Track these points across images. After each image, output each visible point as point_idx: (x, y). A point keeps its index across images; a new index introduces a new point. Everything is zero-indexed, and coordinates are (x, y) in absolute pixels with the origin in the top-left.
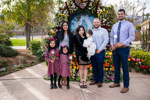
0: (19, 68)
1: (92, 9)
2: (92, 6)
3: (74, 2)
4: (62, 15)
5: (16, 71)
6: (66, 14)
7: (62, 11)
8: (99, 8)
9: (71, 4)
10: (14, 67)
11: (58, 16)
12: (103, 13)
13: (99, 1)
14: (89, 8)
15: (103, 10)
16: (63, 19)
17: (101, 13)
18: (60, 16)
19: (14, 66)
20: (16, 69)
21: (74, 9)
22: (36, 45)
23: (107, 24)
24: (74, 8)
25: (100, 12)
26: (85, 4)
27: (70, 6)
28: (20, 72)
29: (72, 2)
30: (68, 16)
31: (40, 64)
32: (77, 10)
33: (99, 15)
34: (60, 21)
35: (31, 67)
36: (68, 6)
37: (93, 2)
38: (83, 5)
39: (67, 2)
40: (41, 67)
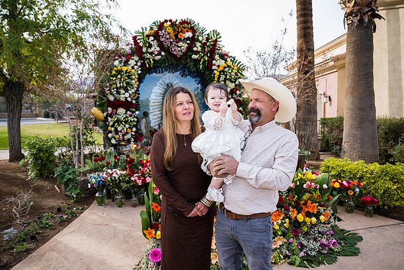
0: (24, 240)
1: (200, 59)
2: (200, 52)
3: (156, 36)
4: (124, 69)
6: (136, 67)
7: (124, 59)
8: (217, 57)
9: (149, 43)
10: (6, 238)
11: (114, 72)
12: (226, 70)
13: (216, 41)
14: (194, 56)
15: (227, 63)
16: (129, 80)
17: (221, 68)
18: (119, 72)
19: (6, 234)
21: (156, 55)
22: (46, 151)
23: (236, 94)
24: (156, 53)
25: (218, 66)
26: (184, 46)
27: (147, 47)
29: (152, 38)
30: (140, 72)
31: (86, 213)
32: (163, 58)
33: (217, 73)
34: (118, 85)
35: (66, 230)
36: (142, 47)
37: (204, 41)
38: (178, 47)
39: (138, 37)
40: (99, 226)
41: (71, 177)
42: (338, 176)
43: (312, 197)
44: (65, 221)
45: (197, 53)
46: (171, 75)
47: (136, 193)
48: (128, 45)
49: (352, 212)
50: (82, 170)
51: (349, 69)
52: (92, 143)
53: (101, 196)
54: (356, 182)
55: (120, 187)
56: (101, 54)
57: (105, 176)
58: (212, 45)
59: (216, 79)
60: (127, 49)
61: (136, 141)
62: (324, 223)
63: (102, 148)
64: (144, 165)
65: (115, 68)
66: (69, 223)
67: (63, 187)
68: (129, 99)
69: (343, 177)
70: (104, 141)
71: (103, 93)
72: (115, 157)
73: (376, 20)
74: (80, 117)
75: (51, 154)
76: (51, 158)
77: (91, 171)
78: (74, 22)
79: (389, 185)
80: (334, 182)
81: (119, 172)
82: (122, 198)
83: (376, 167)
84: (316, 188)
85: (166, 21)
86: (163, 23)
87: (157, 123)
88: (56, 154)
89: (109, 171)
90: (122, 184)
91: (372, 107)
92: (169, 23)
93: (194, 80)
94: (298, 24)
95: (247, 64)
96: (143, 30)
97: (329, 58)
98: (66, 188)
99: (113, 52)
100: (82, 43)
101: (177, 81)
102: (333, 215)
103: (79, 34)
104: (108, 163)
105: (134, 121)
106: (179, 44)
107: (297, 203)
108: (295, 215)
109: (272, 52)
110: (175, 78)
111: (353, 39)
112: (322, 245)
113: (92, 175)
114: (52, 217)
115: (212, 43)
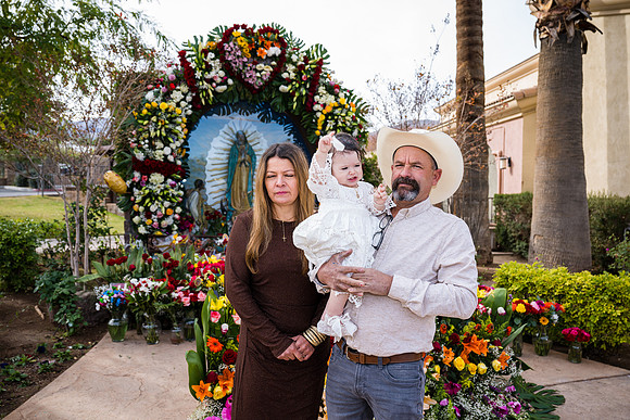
1: (294, 92)
2: (293, 80)
3: (219, 51)
4: (164, 106)
6: (183, 104)
7: (163, 89)
8: (322, 89)
9: (206, 63)
11: (145, 111)
12: (337, 111)
13: (320, 63)
14: (283, 88)
16: (171, 126)
17: (329, 109)
18: (155, 111)
21: (218, 85)
24: (219, 80)
25: (324, 106)
26: (266, 70)
27: (204, 71)
29: (211, 55)
30: (190, 112)
31: (90, 354)
32: (230, 89)
33: (322, 118)
34: (153, 134)
35: (52, 387)
36: (194, 71)
37: (300, 63)
38: (256, 71)
39: (188, 53)
40: (113, 379)
41: (65, 291)
42: (524, 293)
43: (479, 328)
44: (52, 370)
45: (288, 82)
46: (244, 118)
47: (179, 320)
48: (170, 66)
49: (546, 354)
50: (85, 279)
51: (542, 114)
52: (105, 232)
53: (117, 324)
54: (553, 303)
55: (151, 310)
56: (122, 80)
57: (125, 289)
58: (313, 69)
59: (320, 128)
60: (169, 72)
61: (181, 231)
62: (500, 373)
63: (122, 241)
64: (195, 272)
65: (147, 105)
66: (59, 372)
67: (50, 309)
68: (171, 158)
69: (532, 295)
70: (126, 230)
71: (125, 146)
72: (145, 257)
73: (588, 33)
74: (83, 187)
75: (31, 250)
76: (30, 258)
77: (101, 282)
78: (76, 21)
79: (608, 308)
80: (517, 303)
81: (150, 284)
82: (155, 328)
83: (586, 278)
84: (485, 314)
85: (237, 27)
86: (232, 30)
87: (219, 199)
88: (39, 250)
89: (134, 281)
90: (156, 304)
91: (580, 178)
92: (241, 31)
93: (282, 127)
94: (458, 37)
95: (373, 103)
96: (197, 41)
97: (509, 94)
98: (55, 311)
99: (144, 76)
100: (89, 60)
101: (254, 128)
102: (514, 358)
103: (84, 43)
104: (132, 268)
105: (179, 196)
106: (258, 67)
107: (454, 337)
108: (450, 359)
109: (415, 83)
110: (250, 123)
111: (549, 63)
112: (496, 410)
113: (103, 288)
114: (27, 363)
115: (313, 66)
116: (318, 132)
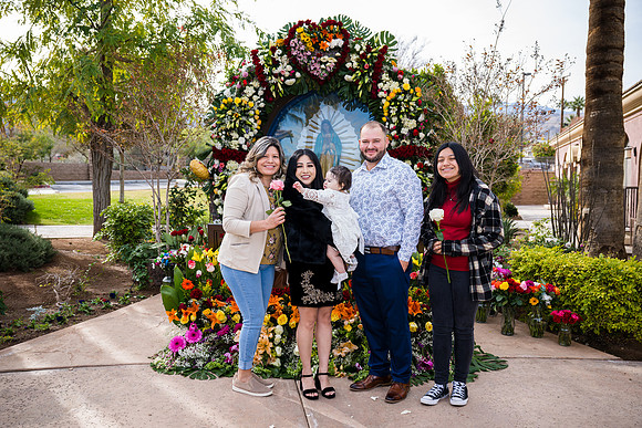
0: (50, 322)
1: (358, 82)
2: (357, 69)
3: (286, 48)
4: (237, 100)
5: (40, 333)
6: (255, 98)
8: (385, 77)
9: (273, 59)
10: (33, 317)
11: (222, 106)
13: (384, 50)
14: (347, 77)
15: (403, 86)
16: (244, 118)
17: (392, 95)
18: (230, 106)
19: (34, 312)
20: (39, 326)
21: (286, 79)
22: (131, 223)
23: (419, 138)
24: (287, 74)
25: (388, 92)
26: (331, 61)
27: (271, 67)
28: (54, 339)
29: (279, 52)
30: (262, 105)
31: (144, 301)
32: (299, 81)
33: (386, 104)
34: (228, 126)
36: (263, 67)
37: (361, 52)
38: (321, 63)
39: (260, 52)
43: (419, 292)
44: (112, 308)
45: (352, 71)
53: (169, 281)
58: (375, 57)
59: (386, 114)
65: (224, 100)
66: (115, 310)
68: (245, 147)
70: (210, 211)
85: (301, 23)
86: (296, 27)
92: (305, 26)
93: (368, 114)
96: (269, 39)
104: (191, 239)
106: (323, 59)
114: (99, 303)
115: (376, 54)
116: (384, 119)
